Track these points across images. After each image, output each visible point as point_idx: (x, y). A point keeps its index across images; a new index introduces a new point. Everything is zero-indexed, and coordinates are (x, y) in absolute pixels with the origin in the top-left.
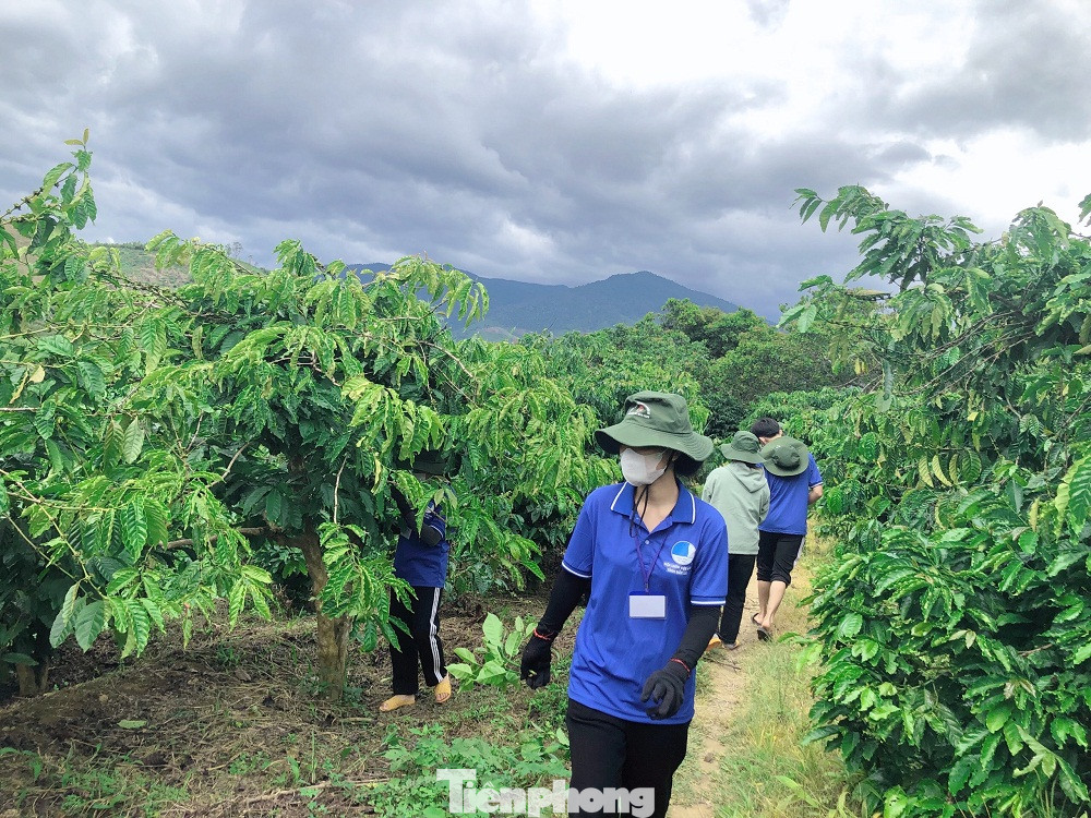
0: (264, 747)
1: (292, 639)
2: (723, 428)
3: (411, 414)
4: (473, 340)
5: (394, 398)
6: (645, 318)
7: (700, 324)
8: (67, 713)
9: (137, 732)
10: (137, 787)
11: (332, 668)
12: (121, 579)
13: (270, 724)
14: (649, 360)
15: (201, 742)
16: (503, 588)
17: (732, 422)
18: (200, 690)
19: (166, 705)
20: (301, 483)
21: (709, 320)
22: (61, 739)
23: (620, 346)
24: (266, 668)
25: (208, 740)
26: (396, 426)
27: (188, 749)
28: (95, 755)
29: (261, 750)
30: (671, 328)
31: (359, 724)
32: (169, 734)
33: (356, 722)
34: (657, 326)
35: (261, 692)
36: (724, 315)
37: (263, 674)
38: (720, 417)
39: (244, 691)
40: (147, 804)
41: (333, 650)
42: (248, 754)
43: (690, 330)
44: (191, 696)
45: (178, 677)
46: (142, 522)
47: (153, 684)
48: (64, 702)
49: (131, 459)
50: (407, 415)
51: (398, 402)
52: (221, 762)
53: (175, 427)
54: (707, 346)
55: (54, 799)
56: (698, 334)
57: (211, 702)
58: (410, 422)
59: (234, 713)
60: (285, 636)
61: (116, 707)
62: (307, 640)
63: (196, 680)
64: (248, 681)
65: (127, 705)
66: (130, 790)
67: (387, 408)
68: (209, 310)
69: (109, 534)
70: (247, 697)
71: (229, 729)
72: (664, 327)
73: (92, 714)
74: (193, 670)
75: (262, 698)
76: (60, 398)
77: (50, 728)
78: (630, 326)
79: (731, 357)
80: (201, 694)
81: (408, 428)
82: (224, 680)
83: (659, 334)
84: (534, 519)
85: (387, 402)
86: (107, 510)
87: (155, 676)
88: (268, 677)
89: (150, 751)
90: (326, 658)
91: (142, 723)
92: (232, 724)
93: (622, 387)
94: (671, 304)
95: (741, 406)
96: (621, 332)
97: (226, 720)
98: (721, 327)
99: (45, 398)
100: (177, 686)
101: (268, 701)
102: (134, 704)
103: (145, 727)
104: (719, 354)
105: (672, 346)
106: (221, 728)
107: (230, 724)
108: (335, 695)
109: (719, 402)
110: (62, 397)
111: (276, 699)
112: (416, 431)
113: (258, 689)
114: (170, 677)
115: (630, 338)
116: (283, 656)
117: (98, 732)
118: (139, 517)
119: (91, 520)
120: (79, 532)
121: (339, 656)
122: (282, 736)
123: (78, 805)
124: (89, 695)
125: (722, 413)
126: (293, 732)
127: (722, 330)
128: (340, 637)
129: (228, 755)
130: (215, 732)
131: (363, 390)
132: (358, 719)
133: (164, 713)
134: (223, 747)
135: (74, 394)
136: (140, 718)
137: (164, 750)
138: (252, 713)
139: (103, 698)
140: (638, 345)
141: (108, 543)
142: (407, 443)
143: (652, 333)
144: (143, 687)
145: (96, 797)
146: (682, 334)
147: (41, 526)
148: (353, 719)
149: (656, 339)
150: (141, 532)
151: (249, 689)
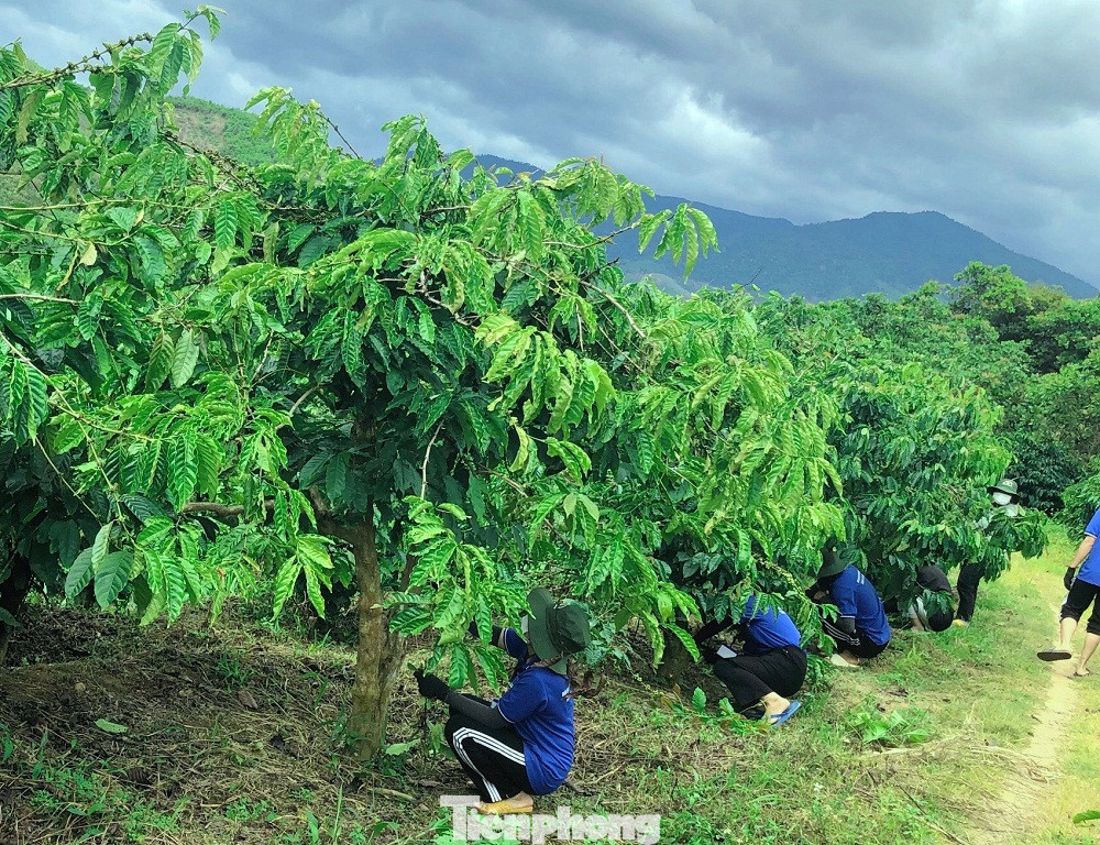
0: (269, 796)
1: (314, 668)
2: (1032, 492)
3: (570, 371)
4: (641, 286)
5: (550, 345)
6: (921, 288)
7: (1022, 312)
8: (40, 694)
9: (116, 737)
10: (118, 801)
11: (368, 717)
12: (155, 528)
13: (278, 771)
14: (917, 360)
15: (192, 770)
16: (622, 663)
17: (1052, 486)
18: (194, 705)
19: (152, 715)
20: (367, 454)
21: (1040, 307)
22: (31, 722)
23: (870, 330)
24: (278, 697)
25: (200, 770)
26: (547, 386)
27: (176, 775)
28: (69, 752)
29: (265, 799)
30: (966, 311)
31: (395, 801)
32: (155, 751)
33: (391, 795)
34: (942, 305)
35: (269, 728)
36: (1069, 302)
37: (273, 705)
38: (1031, 473)
39: (249, 721)
40: (130, 824)
41: (373, 692)
42: (250, 801)
43: (1000, 319)
44: (181, 711)
45: (168, 682)
46: (191, 463)
47: (138, 684)
48: (35, 680)
49: (180, 381)
50: (564, 371)
51: (555, 352)
52: (215, 800)
53: (238, 348)
54: (1028, 350)
55: (22, 791)
56: (1015, 328)
57: (206, 724)
58: (566, 382)
59: (233, 744)
60: (306, 661)
61: (94, 701)
62: (334, 673)
63: (190, 691)
64: (253, 709)
65: (106, 703)
66: (110, 802)
67: (538, 359)
68: (289, 202)
69: (152, 471)
70: (251, 729)
71: (226, 763)
72: (955, 308)
73: (65, 703)
74: (187, 678)
75: (270, 735)
76: (107, 291)
77: (18, 708)
78: (893, 300)
79: (1069, 375)
80: (194, 711)
81: (566, 388)
82: (225, 700)
83: (942, 319)
84: (687, 573)
85: (539, 350)
86: (153, 440)
87: (141, 674)
88: (279, 709)
89: (132, 763)
90: (362, 699)
91: (123, 729)
92: (231, 757)
93: (863, 393)
94: (975, 272)
95: (1074, 461)
96: (875, 307)
97: (226, 749)
98: (1059, 322)
99: (90, 290)
100: (167, 693)
101: (277, 740)
102: (113, 703)
103: (126, 734)
104: (1047, 366)
105: (963, 343)
106: (217, 758)
107: (228, 757)
108: (367, 753)
109: (1033, 447)
110: (109, 291)
111: (287, 740)
112: (575, 395)
113: (265, 722)
114: (159, 681)
115: (888, 319)
116: (300, 687)
117: (72, 726)
118: (189, 459)
119: (133, 450)
120: (117, 461)
121: (379, 702)
122: (291, 789)
123: (49, 803)
124: (65, 679)
125: (1034, 467)
126: (306, 787)
127: (1061, 326)
128: (385, 676)
129: (226, 794)
130: (209, 762)
131: (505, 331)
132: (394, 792)
133: (149, 723)
134: (218, 783)
135: (123, 290)
136: (119, 722)
137: (147, 767)
138: (255, 750)
139: (80, 686)
140: (902, 334)
141: (150, 481)
142: (560, 411)
143: (929, 316)
144: (127, 685)
145: (71, 799)
146: (986, 324)
147: (69, 442)
148: (386, 791)
149: (935, 327)
150: (189, 476)
151: (254, 719)
